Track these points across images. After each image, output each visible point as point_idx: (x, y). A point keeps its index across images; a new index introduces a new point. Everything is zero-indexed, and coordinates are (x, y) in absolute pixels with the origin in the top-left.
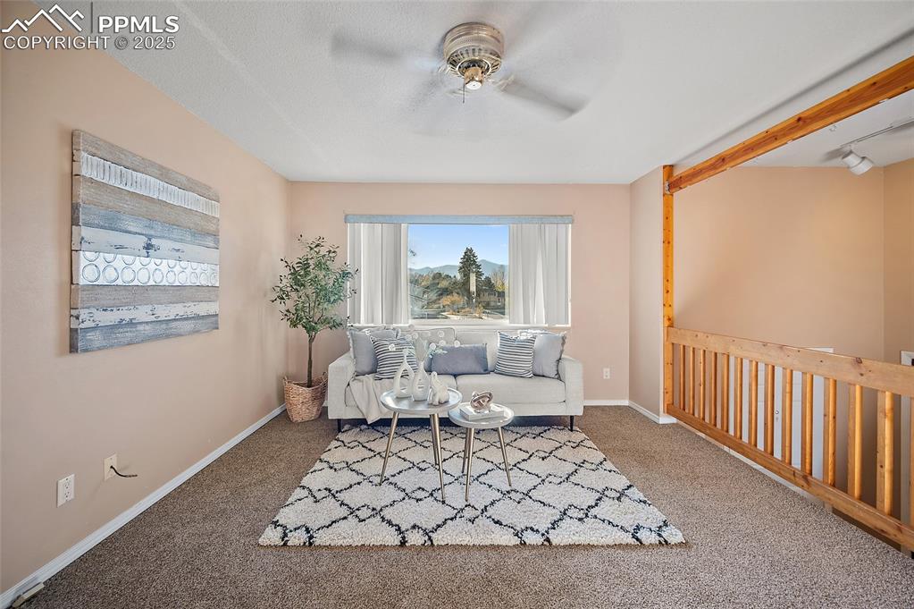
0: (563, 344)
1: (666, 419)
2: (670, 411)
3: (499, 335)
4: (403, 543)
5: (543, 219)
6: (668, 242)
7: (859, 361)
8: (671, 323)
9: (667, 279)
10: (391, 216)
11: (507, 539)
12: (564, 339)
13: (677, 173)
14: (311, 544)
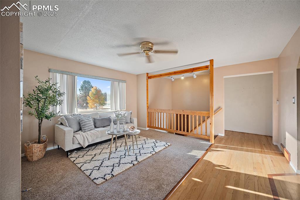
0: (131, 114)
1: (147, 129)
2: (148, 127)
3: (114, 114)
4: (134, 165)
5: (119, 81)
6: (147, 90)
7: (183, 111)
8: (148, 107)
9: (147, 98)
10: (71, 73)
11: (150, 155)
12: (131, 113)
13: (149, 75)
14: (113, 176)
